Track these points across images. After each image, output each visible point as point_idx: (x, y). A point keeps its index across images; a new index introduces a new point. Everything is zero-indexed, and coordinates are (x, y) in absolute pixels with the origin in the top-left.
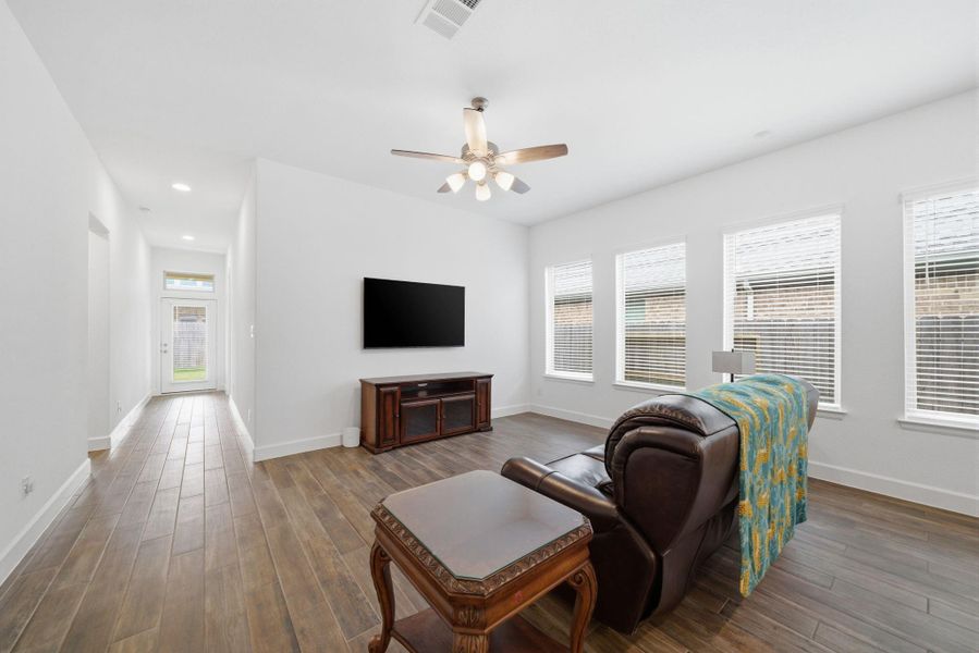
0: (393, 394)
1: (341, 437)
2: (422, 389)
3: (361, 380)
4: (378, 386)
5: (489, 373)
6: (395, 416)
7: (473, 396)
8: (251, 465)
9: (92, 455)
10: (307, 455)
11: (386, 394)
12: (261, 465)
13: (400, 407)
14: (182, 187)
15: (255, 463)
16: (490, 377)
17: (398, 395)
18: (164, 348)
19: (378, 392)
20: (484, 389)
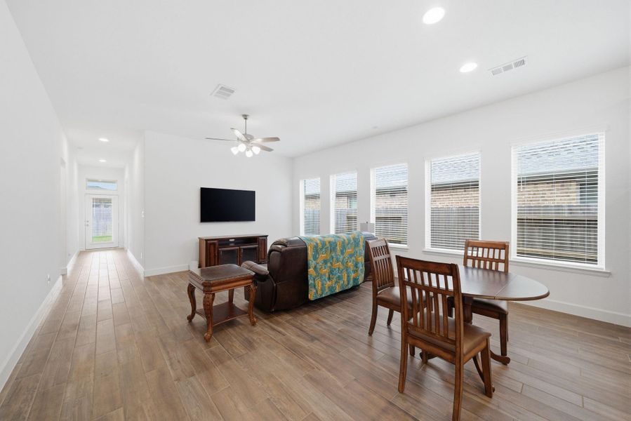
0: (214, 244)
1: (189, 266)
2: (232, 242)
3: (199, 238)
4: (207, 240)
5: (266, 234)
6: (215, 255)
7: (256, 246)
8: (143, 278)
9: (63, 275)
10: (171, 274)
11: (211, 244)
12: (148, 278)
13: (218, 250)
14: (104, 140)
15: (145, 278)
16: (266, 236)
17: (217, 244)
18: (87, 223)
19: (207, 243)
20: (263, 242)
